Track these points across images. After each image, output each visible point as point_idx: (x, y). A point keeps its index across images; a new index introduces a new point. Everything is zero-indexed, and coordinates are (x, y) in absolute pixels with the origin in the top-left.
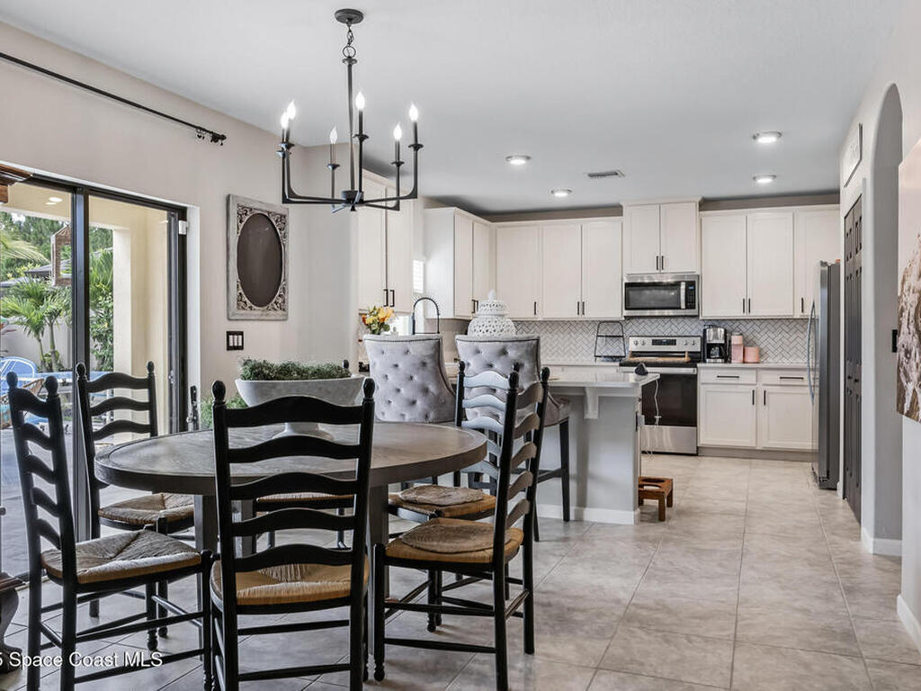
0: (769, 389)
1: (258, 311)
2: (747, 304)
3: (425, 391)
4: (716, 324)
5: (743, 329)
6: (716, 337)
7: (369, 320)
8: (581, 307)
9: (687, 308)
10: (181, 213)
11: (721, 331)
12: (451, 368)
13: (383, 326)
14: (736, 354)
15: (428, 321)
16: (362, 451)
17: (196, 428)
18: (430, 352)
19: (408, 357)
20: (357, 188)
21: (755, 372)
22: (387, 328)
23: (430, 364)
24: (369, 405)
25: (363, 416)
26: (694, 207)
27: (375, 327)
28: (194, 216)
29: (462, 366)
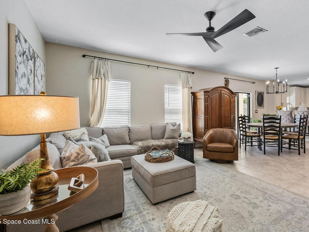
1: (260, 107)
3: (289, 119)
7: (278, 108)
10: (249, 94)
12: (293, 116)
13: (281, 109)
15: (290, 108)
16: (280, 123)
17: (251, 123)
18: (290, 113)
19: (286, 114)
20: (278, 91)
22: (282, 109)
23: (290, 115)
24: (281, 118)
25: (280, 119)
27: (279, 109)
28: (251, 94)
29: (295, 115)
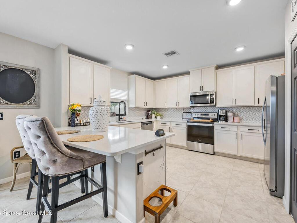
0: (243, 133)
2: (234, 101)
4: (223, 108)
5: (234, 110)
6: (223, 113)
8: (178, 104)
9: (211, 103)
11: (224, 111)
14: (230, 119)
21: (237, 126)
26: (214, 69)
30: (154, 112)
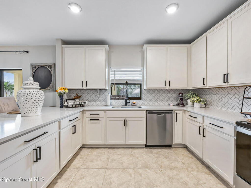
30: (189, 95)
